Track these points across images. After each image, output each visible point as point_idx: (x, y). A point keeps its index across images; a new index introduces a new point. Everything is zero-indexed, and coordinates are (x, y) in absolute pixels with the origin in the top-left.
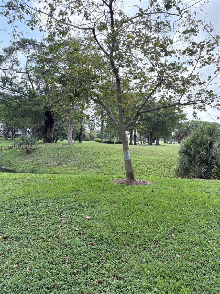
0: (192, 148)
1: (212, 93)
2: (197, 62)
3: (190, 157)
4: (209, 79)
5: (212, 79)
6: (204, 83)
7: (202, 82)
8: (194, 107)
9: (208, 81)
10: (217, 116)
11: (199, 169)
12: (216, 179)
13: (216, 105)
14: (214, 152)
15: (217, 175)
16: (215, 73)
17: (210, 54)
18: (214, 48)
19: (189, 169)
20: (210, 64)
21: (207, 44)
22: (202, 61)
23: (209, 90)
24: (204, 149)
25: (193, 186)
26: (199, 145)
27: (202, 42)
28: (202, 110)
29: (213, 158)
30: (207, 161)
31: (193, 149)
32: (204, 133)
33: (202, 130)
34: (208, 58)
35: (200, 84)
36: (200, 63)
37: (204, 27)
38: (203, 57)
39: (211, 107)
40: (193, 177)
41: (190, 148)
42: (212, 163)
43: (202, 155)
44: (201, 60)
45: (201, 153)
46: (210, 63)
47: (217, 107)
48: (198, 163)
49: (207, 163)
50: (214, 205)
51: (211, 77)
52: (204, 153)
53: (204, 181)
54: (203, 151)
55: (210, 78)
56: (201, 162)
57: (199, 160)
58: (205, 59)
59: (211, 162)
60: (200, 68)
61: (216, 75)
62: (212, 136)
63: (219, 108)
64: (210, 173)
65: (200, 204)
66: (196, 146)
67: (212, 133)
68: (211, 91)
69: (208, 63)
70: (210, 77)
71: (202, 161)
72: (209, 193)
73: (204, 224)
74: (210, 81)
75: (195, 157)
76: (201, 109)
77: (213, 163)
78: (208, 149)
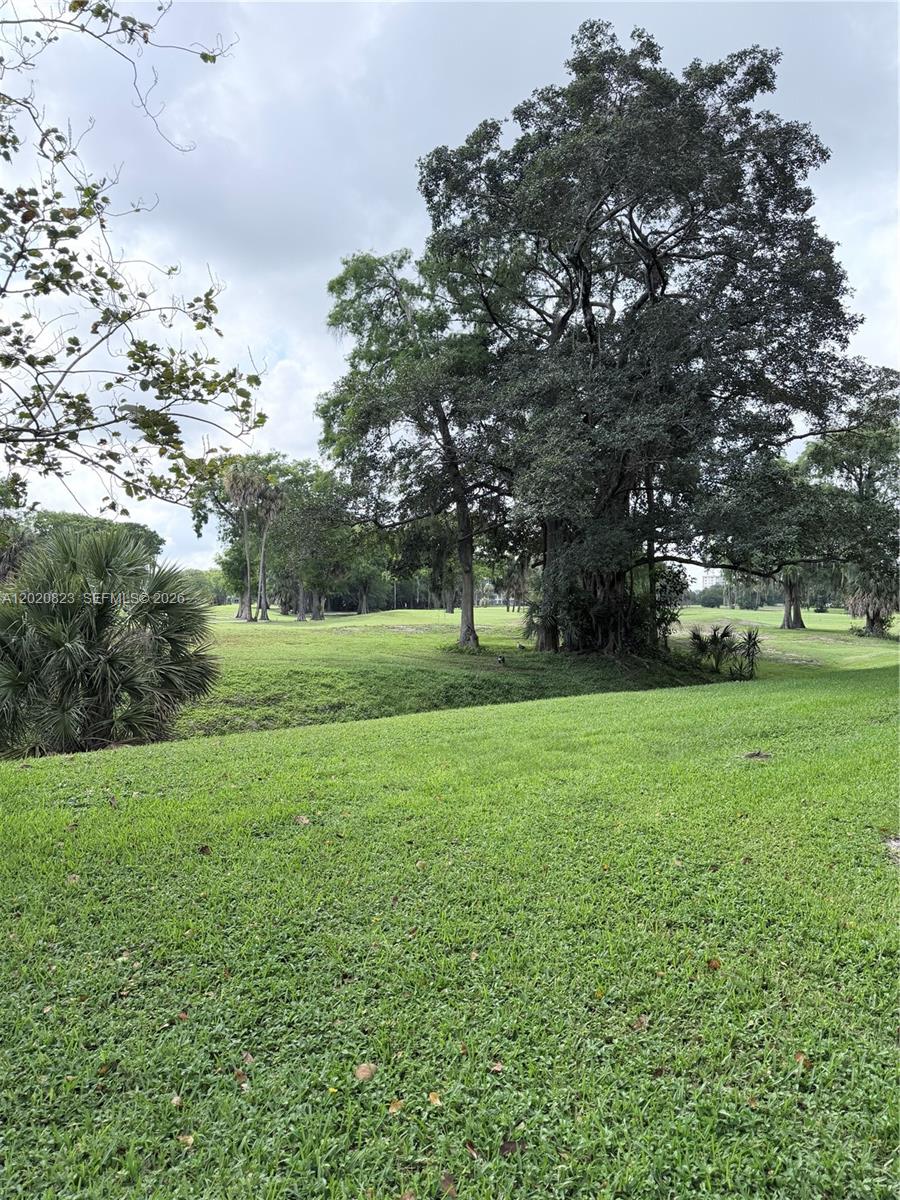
0: (25, 629)
1: (87, 405)
2: (11, 267)
3: (21, 668)
4: (71, 351)
5: (82, 352)
6: (49, 360)
7: (41, 356)
8: (10, 453)
9: (68, 355)
10: (107, 498)
11: (58, 713)
12: (128, 743)
13: (102, 457)
14: (118, 639)
15: (131, 727)
16: (95, 331)
17: (64, 251)
18: (79, 230)
19: (13, 720)
20: (67, 288)
21: (49, 206)
22: (34, 271)
23: (75, 393)
24: (78, 630)
25: (18, 792)
26: (54, 614)
27: (26, 190)
28: (46, 472)
29: (111, 662)
30: (88, 677)
31: (31, 631)
32: (74, 565)
33: (66, 554)
34: (56, 265)
35: (31, 361)
36: (27, 276)
37: (46, 135)
38: (35, 253)
39: (83, 462)
40: (34, 749)
41: (15, 627)
42: (110, 683)
43: (69, 653)
44: (28, 264)
45: (63, 645)
46: (70, 286)
47: (104, 463)
48: (55, 691)
49: (91, 683)
50: (95, 852)
51: (81, 341)
52: (78, 645)
53: (72, 759)
54: (71, 638)
55: (76, 348)
56: (67, 683)
57: (55, 676)
58: (46, 265)
59: (104, 681)
60: (27, 295)
61: (97, 338)
62: (106, 575)
63: (113, 468)
64: (105, 723)
65: (36, 862)
66: (44, 620)
67: (107, 564)
68: (83, 398)
69: (58, 284)
70: (75, 341)
71: (68, 681)
72: (81, 806)
73: (41, 942)
74: (74, 357)
75: (38, 664)
76: (41, 468)
77: (114, 682)
78: (91, 627)
